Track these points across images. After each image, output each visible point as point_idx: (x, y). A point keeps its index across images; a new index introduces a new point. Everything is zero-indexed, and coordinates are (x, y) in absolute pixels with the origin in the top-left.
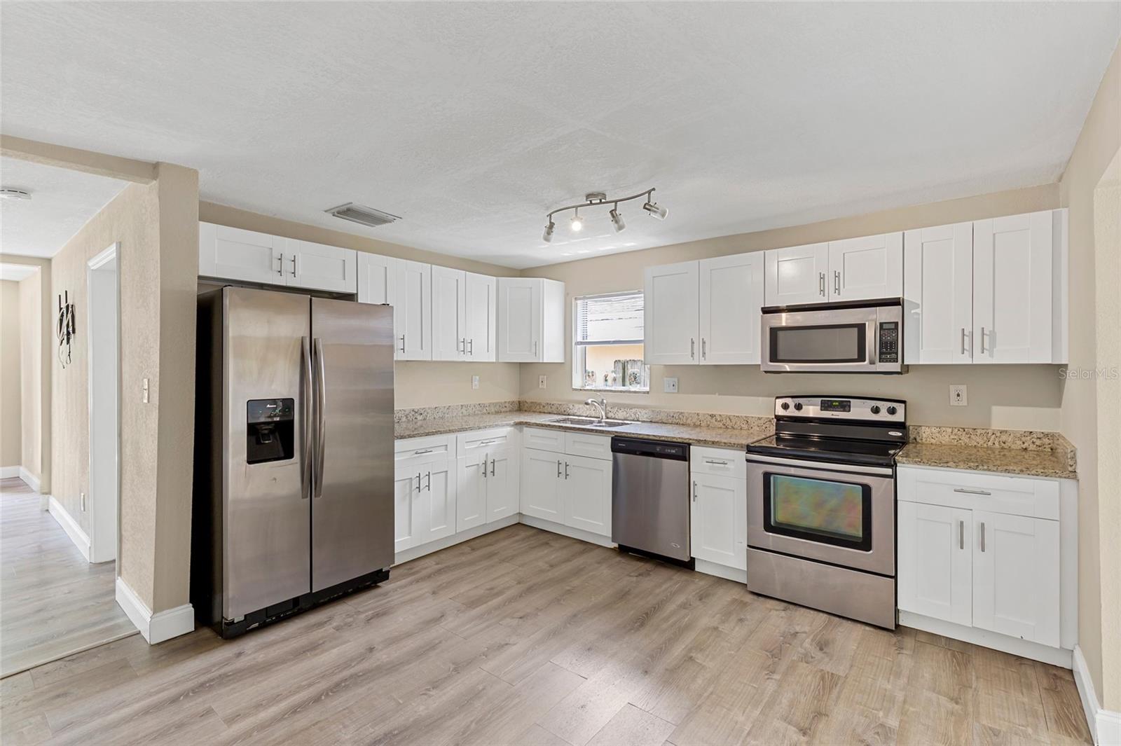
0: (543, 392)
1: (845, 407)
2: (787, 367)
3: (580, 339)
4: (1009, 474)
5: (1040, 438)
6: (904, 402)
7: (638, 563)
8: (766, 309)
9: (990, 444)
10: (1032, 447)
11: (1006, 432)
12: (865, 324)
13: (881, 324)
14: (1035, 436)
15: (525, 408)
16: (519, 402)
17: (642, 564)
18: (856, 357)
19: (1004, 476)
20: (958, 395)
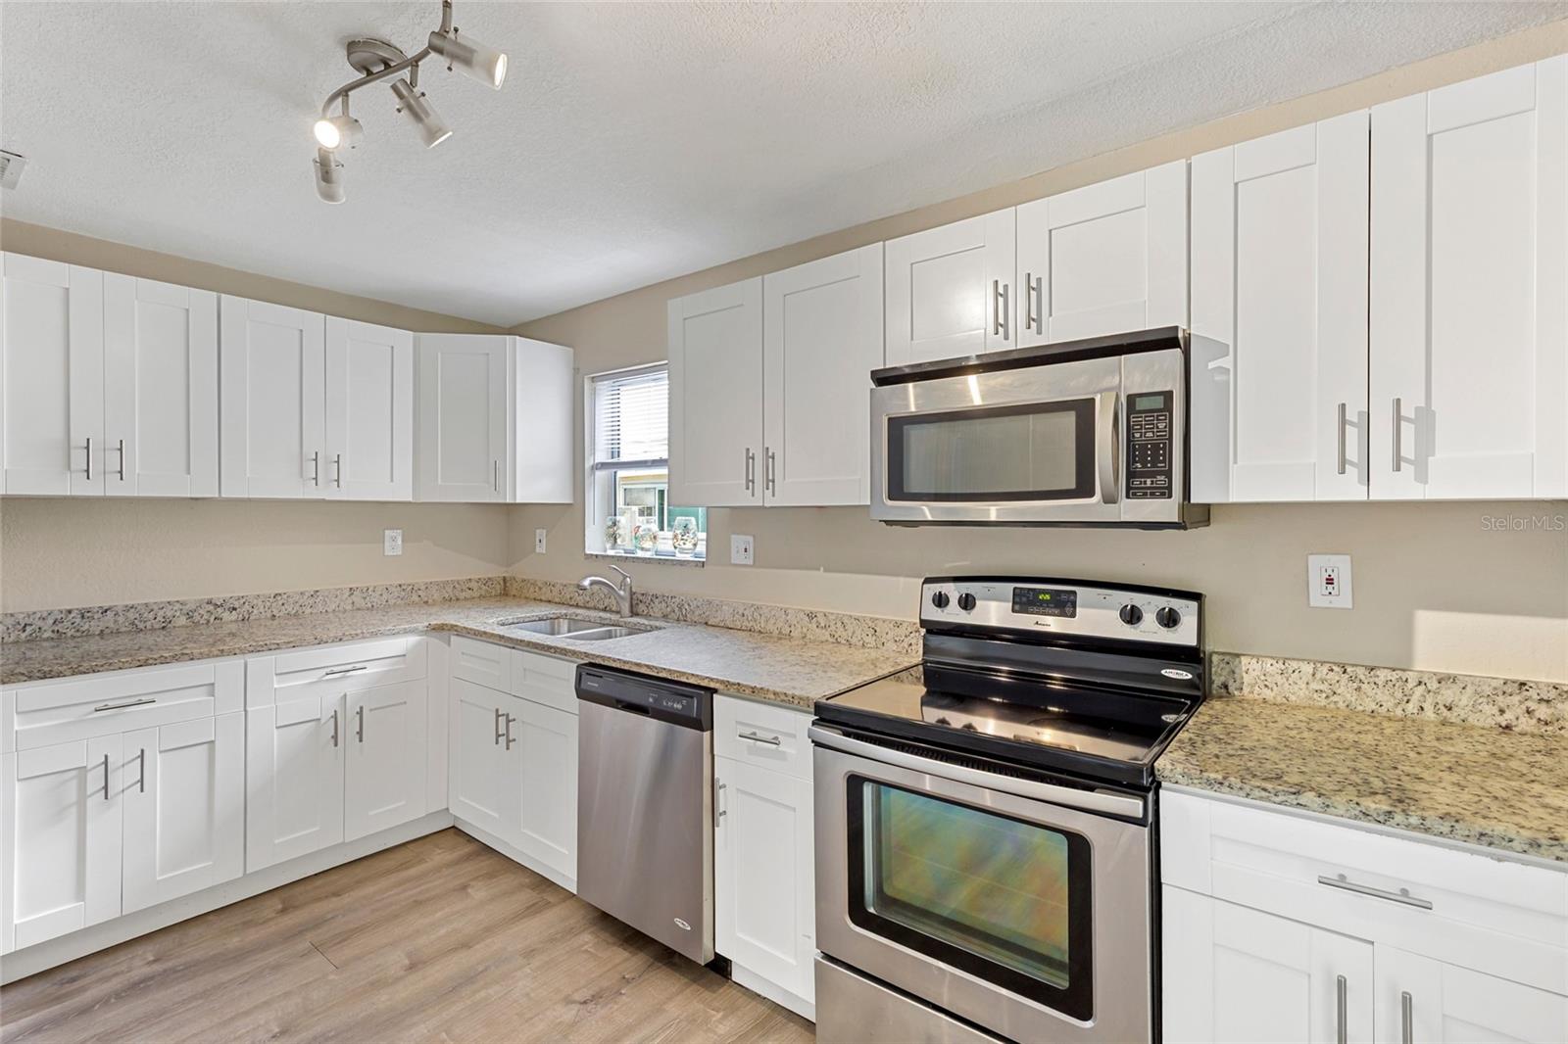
0: (541, 558)
1: (1064, 605)
2: (927, 511)
3: (602, 456)
4: (1491, 849)
5: (1548, 701)
6: (1196, 597)
7: (620, 950)
8: (881, 376)
9: (1411, 708)
10: (1526, 724)
11: (1454, 679)
12: (1093, 400)
13: (1132, 399)
14: (1533, 693)
15: (514, 592)
16: (504, 579)
17: (626, 954)
18: (1072, 485)
19: (1473, 852)
20: (1330, 581)
